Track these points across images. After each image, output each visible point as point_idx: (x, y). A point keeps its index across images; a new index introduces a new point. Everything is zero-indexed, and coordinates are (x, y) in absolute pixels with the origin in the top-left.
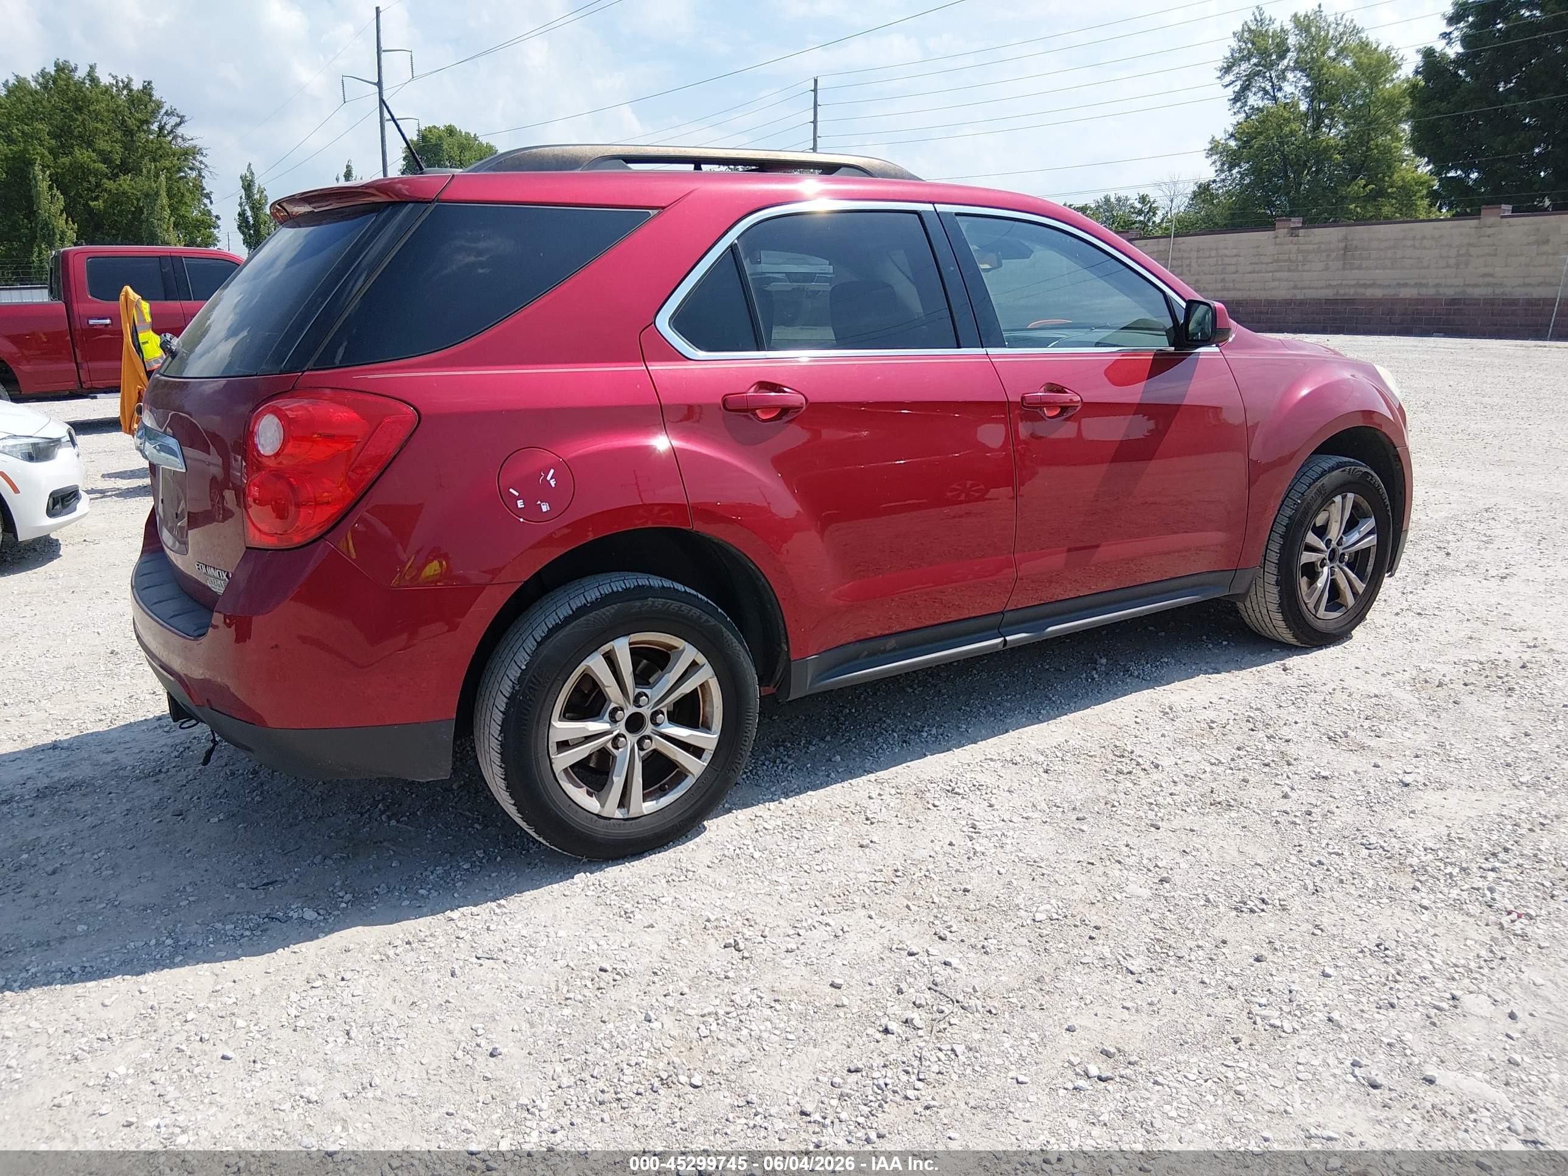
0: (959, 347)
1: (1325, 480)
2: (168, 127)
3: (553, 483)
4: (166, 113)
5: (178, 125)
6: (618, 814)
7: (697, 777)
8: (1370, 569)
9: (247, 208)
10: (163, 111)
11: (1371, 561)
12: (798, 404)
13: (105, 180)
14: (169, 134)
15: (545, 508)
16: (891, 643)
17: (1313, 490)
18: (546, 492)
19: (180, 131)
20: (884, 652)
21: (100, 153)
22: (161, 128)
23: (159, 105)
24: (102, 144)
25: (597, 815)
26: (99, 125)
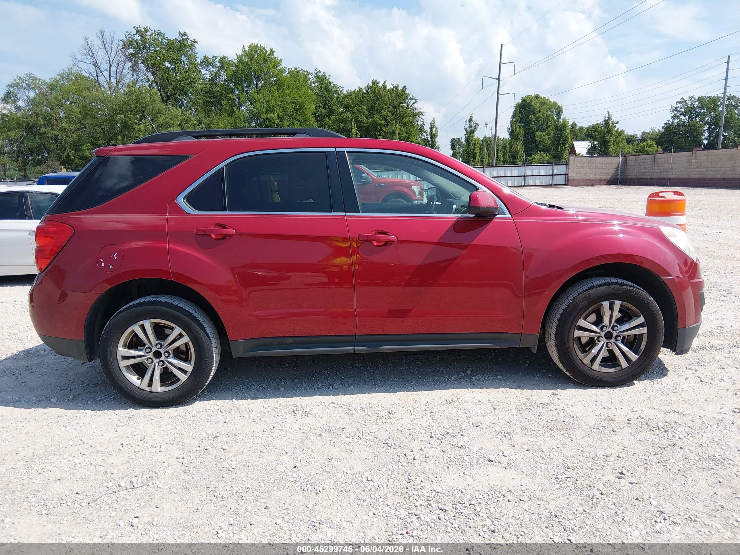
0: (331, 212)
1: (592, 291)
2: (410, 105)
3: (115, 258)
4: (410, 99)
5: (414, 103)
6: (148, 389)
7: (183, 381)
8: (643, 347)
9: (429, 137)
10: (409, 98)
11: (644, 343)
12: (232, 233)
13: (384, 128)
14: (411, 107)
15: (111, 267)
16: (289, 341)
17: (582, 296)
18: (113, 262)
19: (415, 106)
20: (286, 344)
21: (383, 116)
22: (408, 105)
23: (408, 95)
24: (384, 113)
25: (138, 387)
26: (384, 105)
